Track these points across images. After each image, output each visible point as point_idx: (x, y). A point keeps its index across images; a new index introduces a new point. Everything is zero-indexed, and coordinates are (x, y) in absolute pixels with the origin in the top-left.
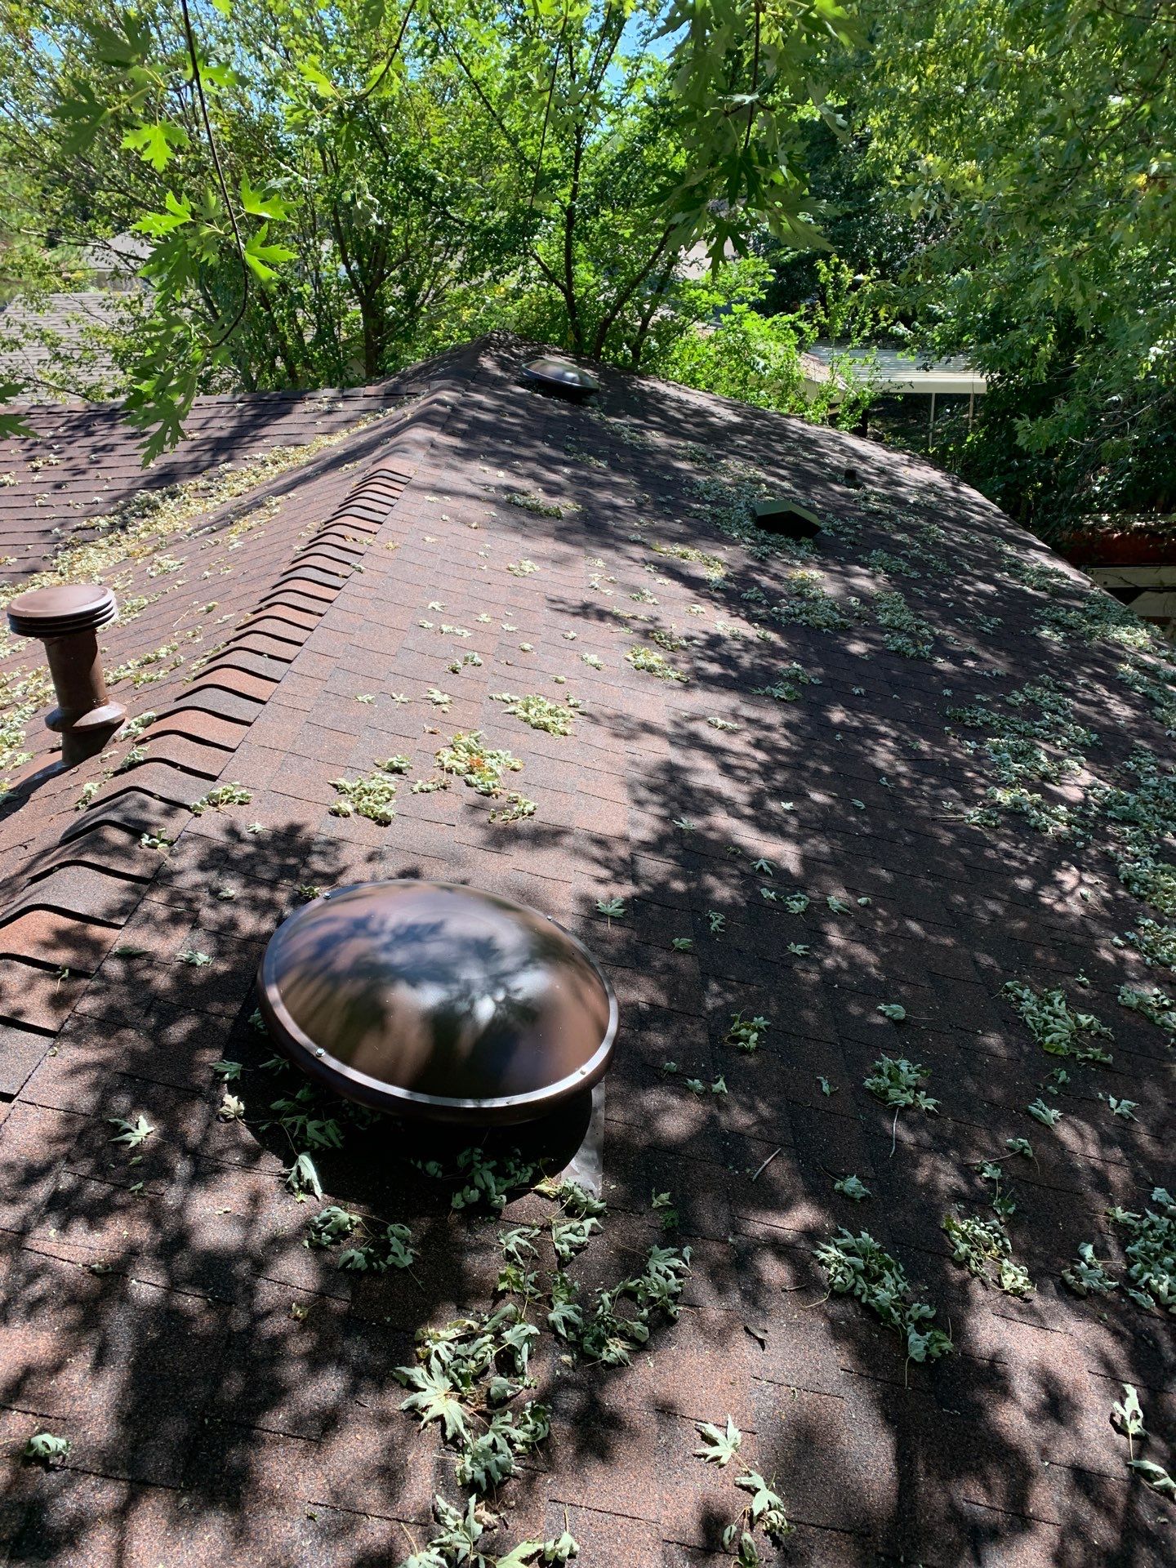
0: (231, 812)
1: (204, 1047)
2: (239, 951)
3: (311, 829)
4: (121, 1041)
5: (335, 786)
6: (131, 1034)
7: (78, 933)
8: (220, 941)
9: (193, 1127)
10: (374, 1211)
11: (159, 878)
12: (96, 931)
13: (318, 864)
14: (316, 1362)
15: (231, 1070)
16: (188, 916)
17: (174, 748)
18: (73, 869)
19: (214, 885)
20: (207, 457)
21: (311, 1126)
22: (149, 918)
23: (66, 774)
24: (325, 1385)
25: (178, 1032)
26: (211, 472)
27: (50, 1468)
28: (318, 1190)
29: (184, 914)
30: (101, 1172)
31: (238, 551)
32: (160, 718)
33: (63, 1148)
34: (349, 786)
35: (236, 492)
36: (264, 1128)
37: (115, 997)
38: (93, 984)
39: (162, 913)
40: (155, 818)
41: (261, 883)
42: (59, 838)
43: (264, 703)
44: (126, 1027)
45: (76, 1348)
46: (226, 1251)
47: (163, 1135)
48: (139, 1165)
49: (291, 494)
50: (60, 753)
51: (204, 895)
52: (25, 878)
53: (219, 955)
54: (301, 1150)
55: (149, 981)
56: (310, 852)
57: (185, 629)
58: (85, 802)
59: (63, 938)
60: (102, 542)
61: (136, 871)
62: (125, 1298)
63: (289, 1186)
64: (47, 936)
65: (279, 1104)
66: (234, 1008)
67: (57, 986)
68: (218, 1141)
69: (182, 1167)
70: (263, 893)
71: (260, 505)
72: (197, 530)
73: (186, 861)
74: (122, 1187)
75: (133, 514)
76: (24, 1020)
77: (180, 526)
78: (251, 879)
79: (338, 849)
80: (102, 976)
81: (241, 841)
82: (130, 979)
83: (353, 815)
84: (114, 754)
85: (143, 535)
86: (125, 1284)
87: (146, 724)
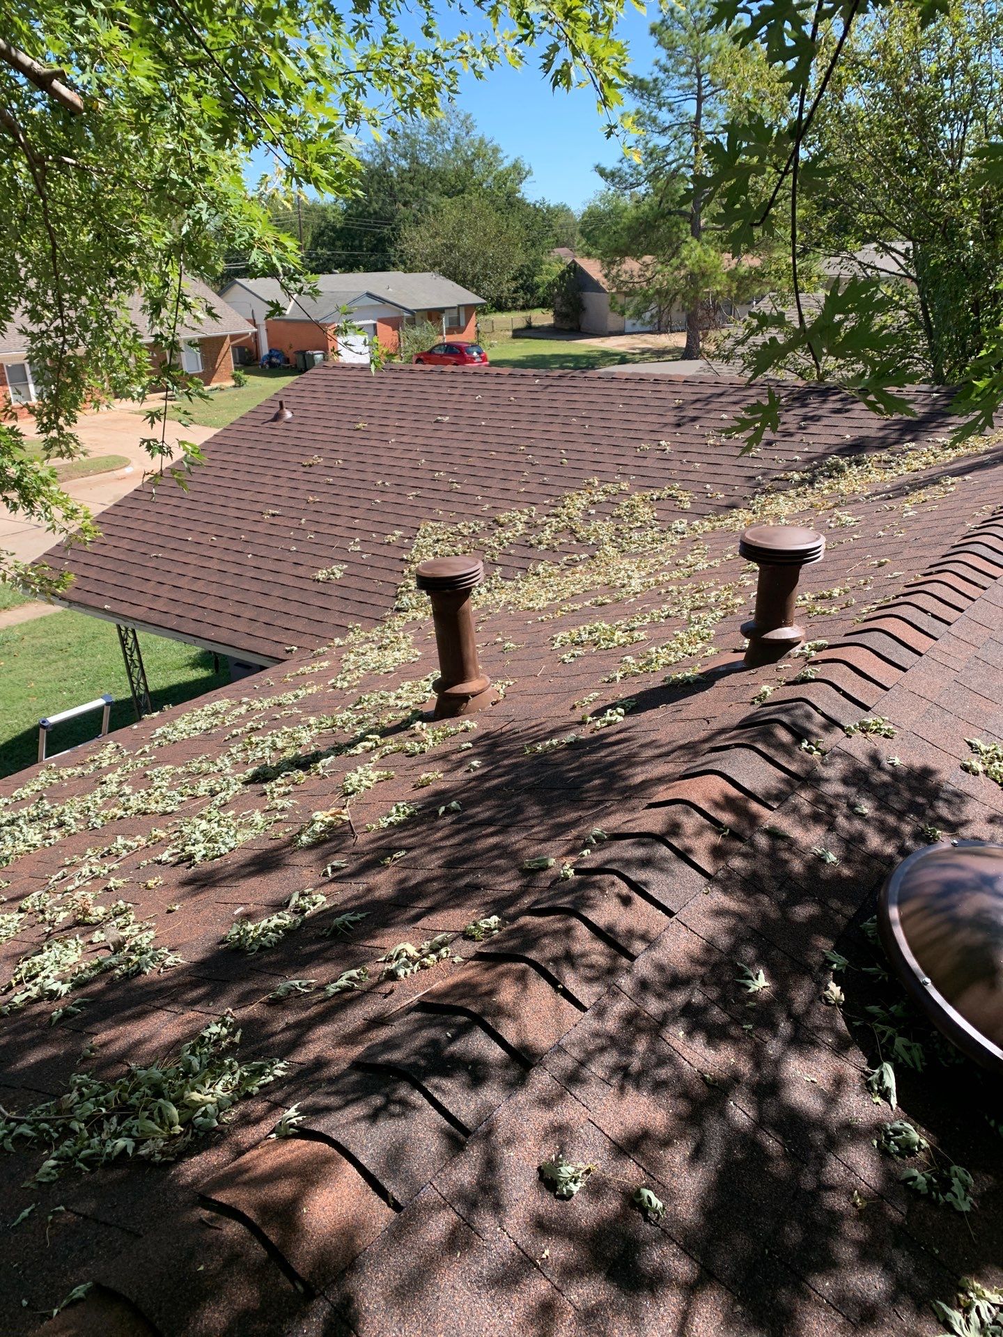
0: (877, 742)
1: (820, 933)
2: (862, 863)
3: (943, 776)
4: (758, 902)
5: (970, 744)
6: (766, 900)
7: (741, 803)
8: (847, 848)
9: (800, 997)
10: (940, 1145)
11: (810, 779)
12: (755, 807)
13: (943, 810)
14: (868, 1255)
15: (839, 962)
16: (827, 818)
17: (839, 675)
18: (745, 752)
19: (852, 799)
20: (894, 436)
21: (900, 1042)
22: (795, 809)
23: (746, 673)
24: (870, 1278)
25: (803, 912)
26: (896, 448)
27: (647, 1219)
28: (894, 1101)
29: (823, 816)
30: (723, 1001)
31: (910, 519)
32: (831, 647)
33: (701, 970)
34: (983, 748)
35: (913, 467)
36: (857, 1024)
37: (759, 864)
38: (744, 848)
39: (807, 809)
40: (815, 729)
41: (891, 811)
42: (736, 721)
43: (920, 654)
44: (763, 892)
45: (682, 1136)
46: (807, 1114)
47: (776, 993)
48: (752, 1009)
49: (967, 477)
50: (744, 654)
51: (843, 806)
52: (707, 746)
53: (846, 860)
54: (888, 1059)
55: (787, 862)
56: (937, 798)
57: (858, 576)
58: (760, 700)
59: (728, 804)
60: (792, 493)
61: (793, 768)
62: (723, 1114)
63: (869, 1084)
64: (717, 797)
65: (874, 1009)
66: (851, 911)
67: (719, 840)
68: (817, 1019)
69: (785, 1027)
70: (891, 820)
71: (935, 482)
72: (875, 495)
73: (833, 771)
74: (737, 1022)
75: (821, 473)
76: (691, 857)
77: (859, 489)
78: (882, 805)
79: (963, 802)
80: (752, 844)
81: (881, 769)
82: (772, 853)
83: (982, 775)
84: (788, 667)
85: (826, 492)
86: (725, 1101)
87: (819, 649)
